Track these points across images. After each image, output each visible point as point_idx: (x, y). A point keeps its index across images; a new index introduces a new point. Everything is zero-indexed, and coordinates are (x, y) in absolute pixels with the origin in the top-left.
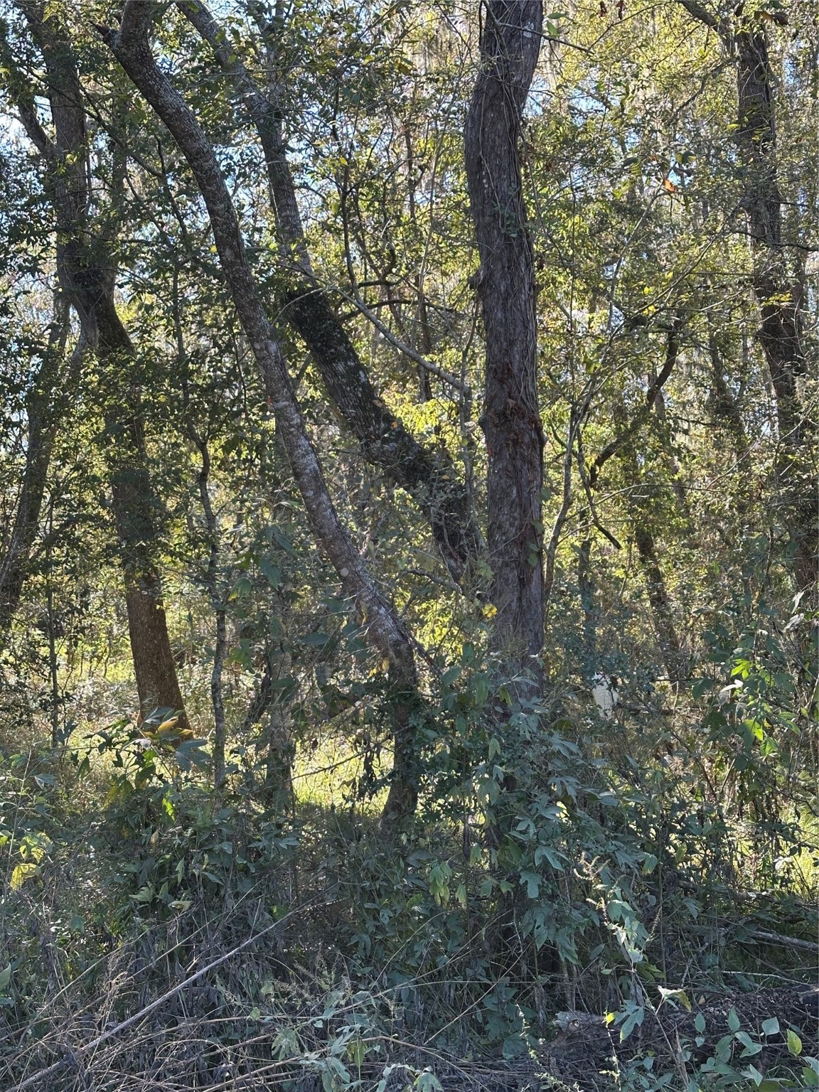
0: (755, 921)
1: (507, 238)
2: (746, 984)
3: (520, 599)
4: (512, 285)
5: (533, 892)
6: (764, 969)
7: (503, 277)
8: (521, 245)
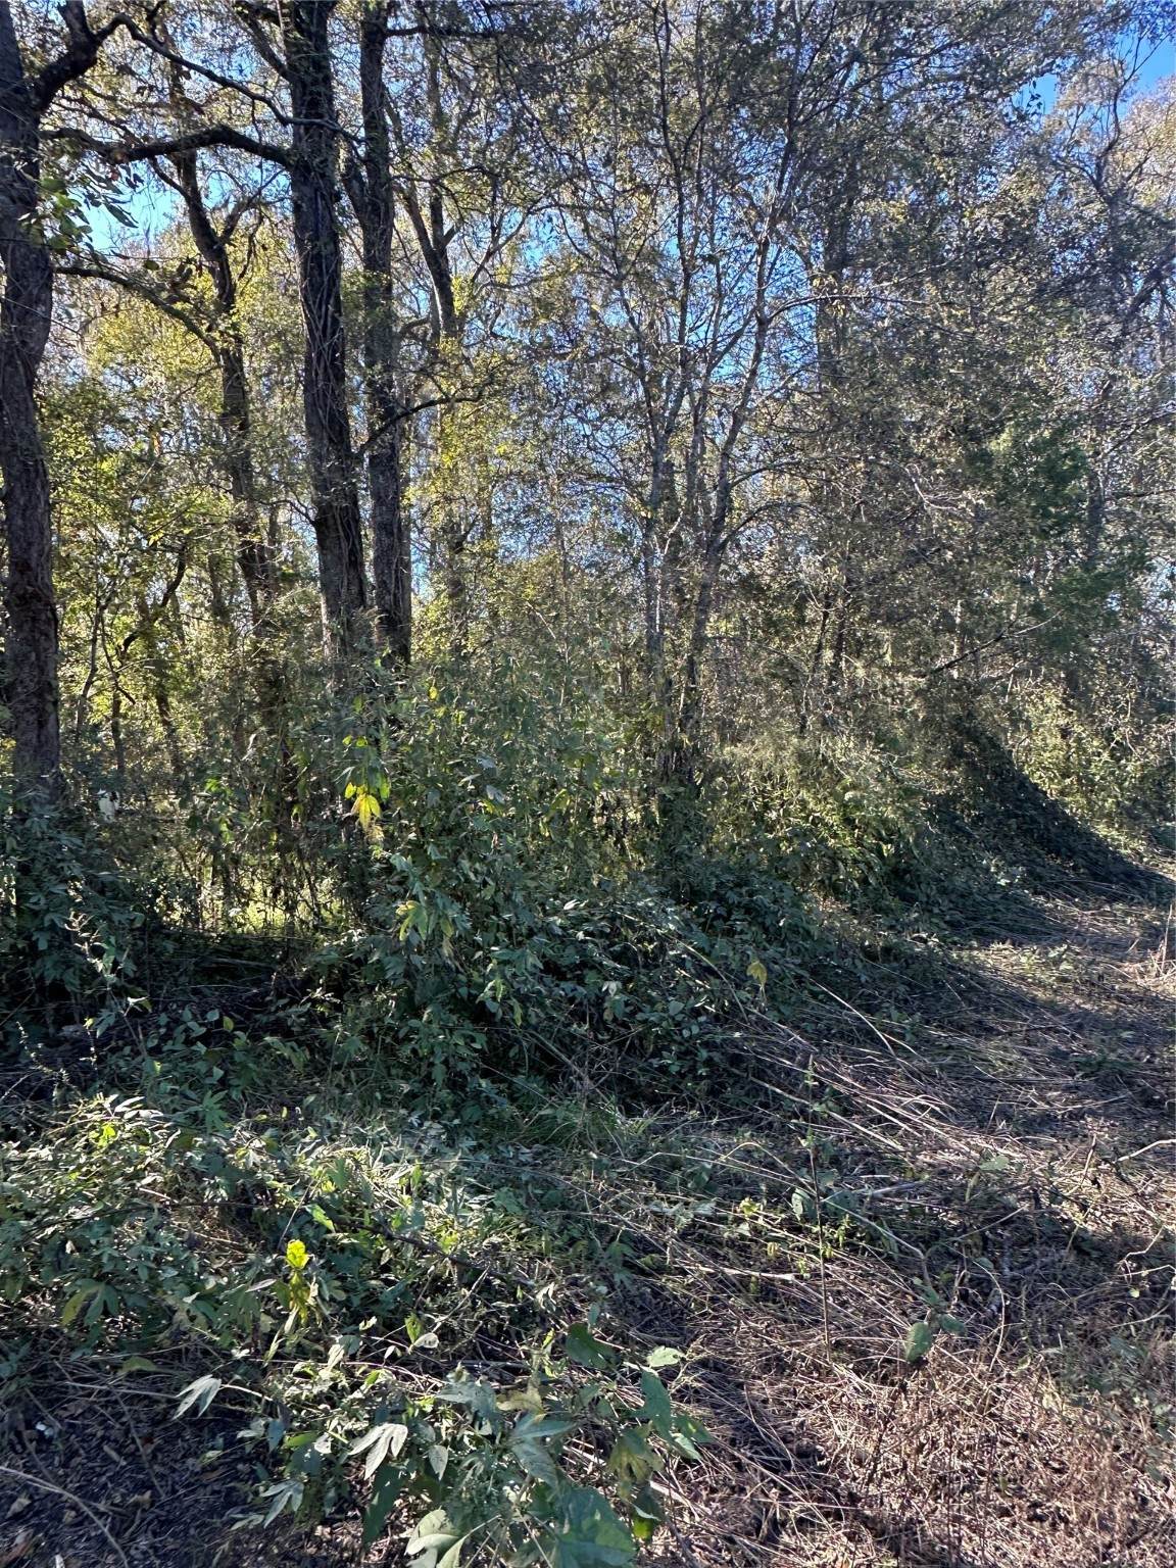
0: (217, 952)
1: (26, 465)
2: (207, 992)
3: (38, 736)
4: (30, 500)
5: (43, 946)
6: (222, 982)
7: (23, 493)
8: (37, 471)
